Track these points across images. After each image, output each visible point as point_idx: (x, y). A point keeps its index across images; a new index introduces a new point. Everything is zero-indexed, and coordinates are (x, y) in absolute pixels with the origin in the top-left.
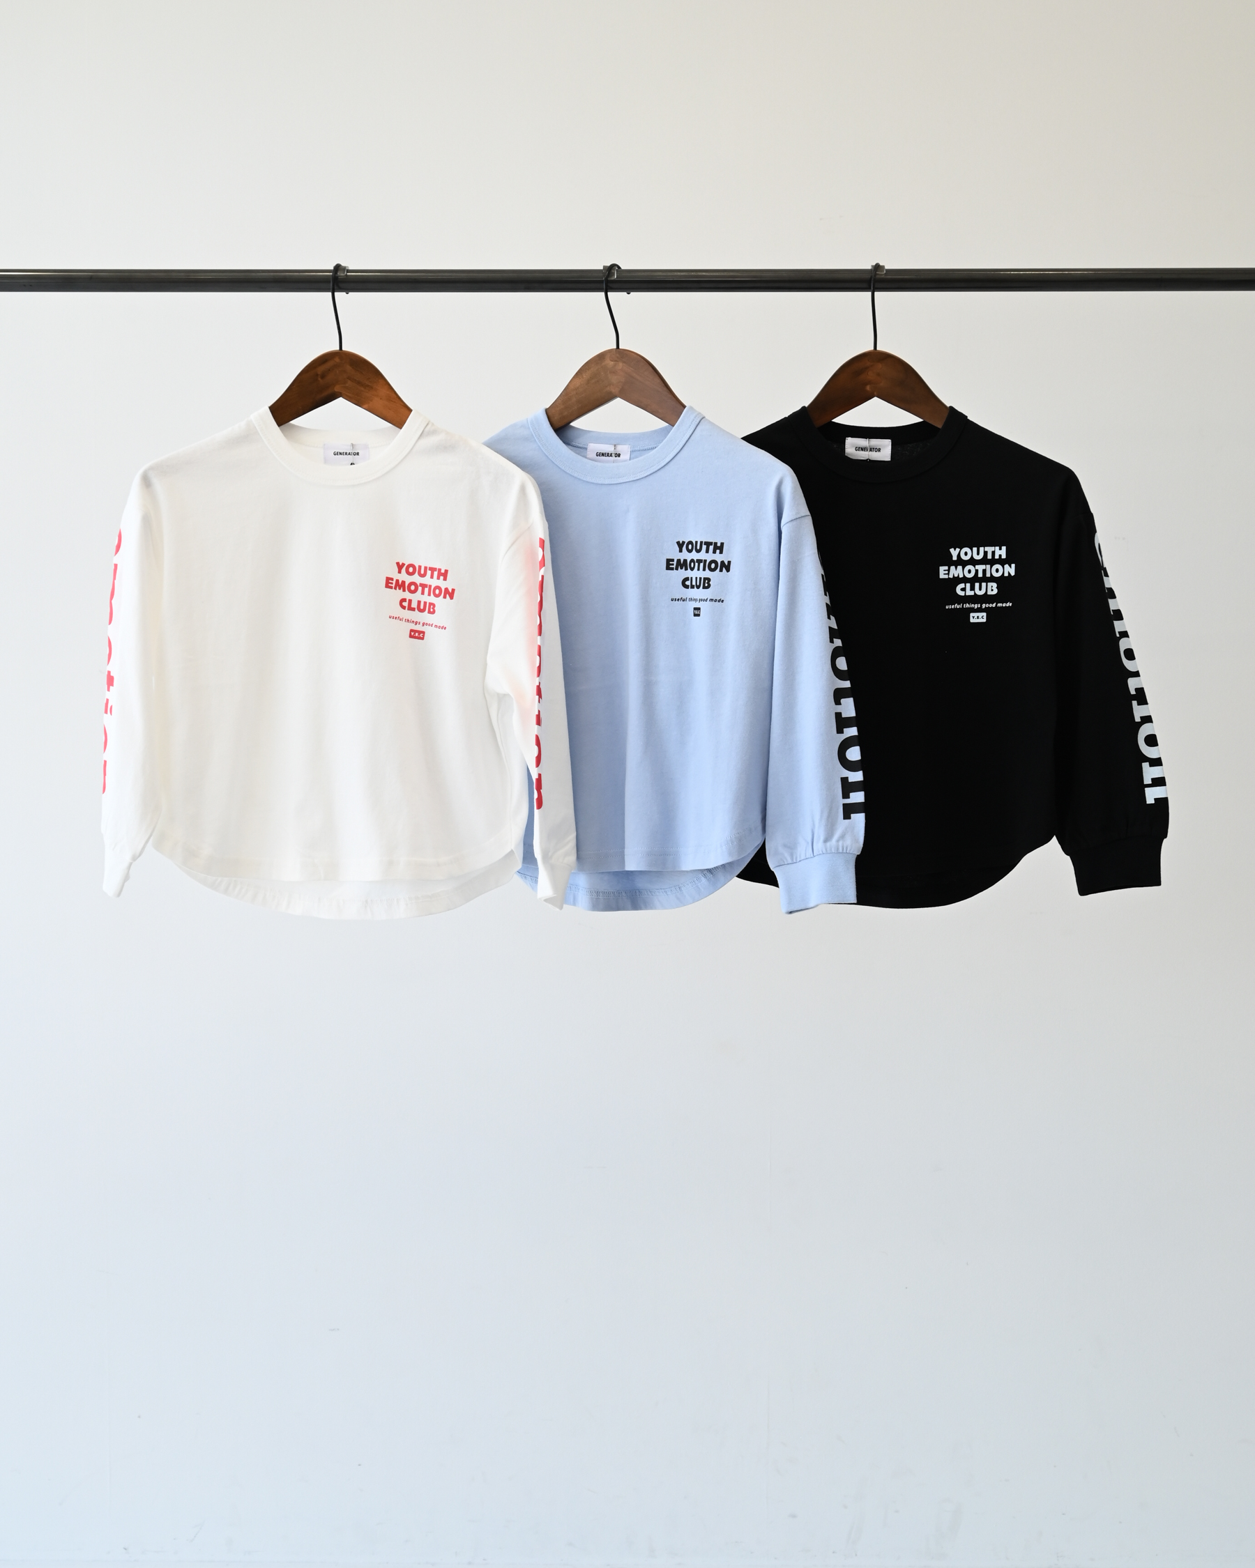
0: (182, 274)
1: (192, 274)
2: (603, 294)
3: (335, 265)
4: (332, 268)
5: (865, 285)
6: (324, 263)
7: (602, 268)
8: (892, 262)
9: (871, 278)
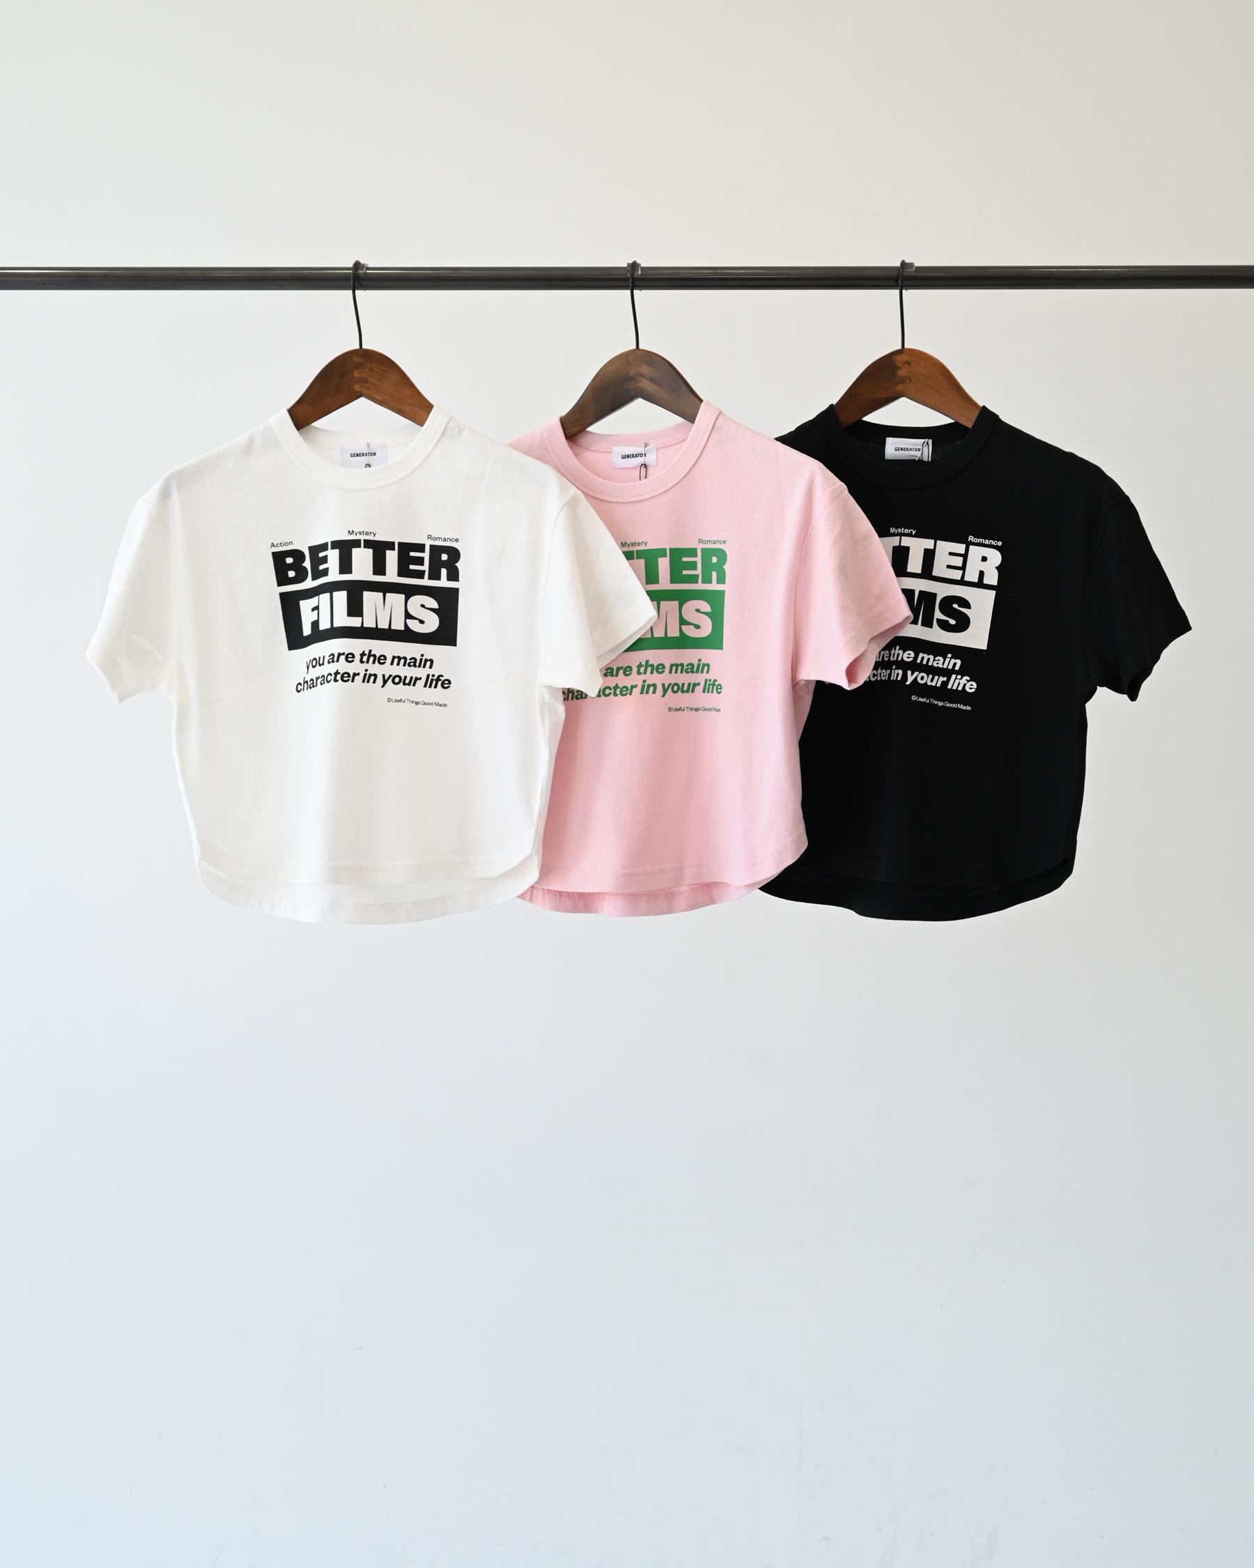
0: (199, 272)
1: (208, 272)
2: (629, 292)
3: (354, 262)
4: (351, 266)
5: (893, 283)
6: (343, 260)
7: (626, 266)
8: (922, 259)
9: (899, 274)
